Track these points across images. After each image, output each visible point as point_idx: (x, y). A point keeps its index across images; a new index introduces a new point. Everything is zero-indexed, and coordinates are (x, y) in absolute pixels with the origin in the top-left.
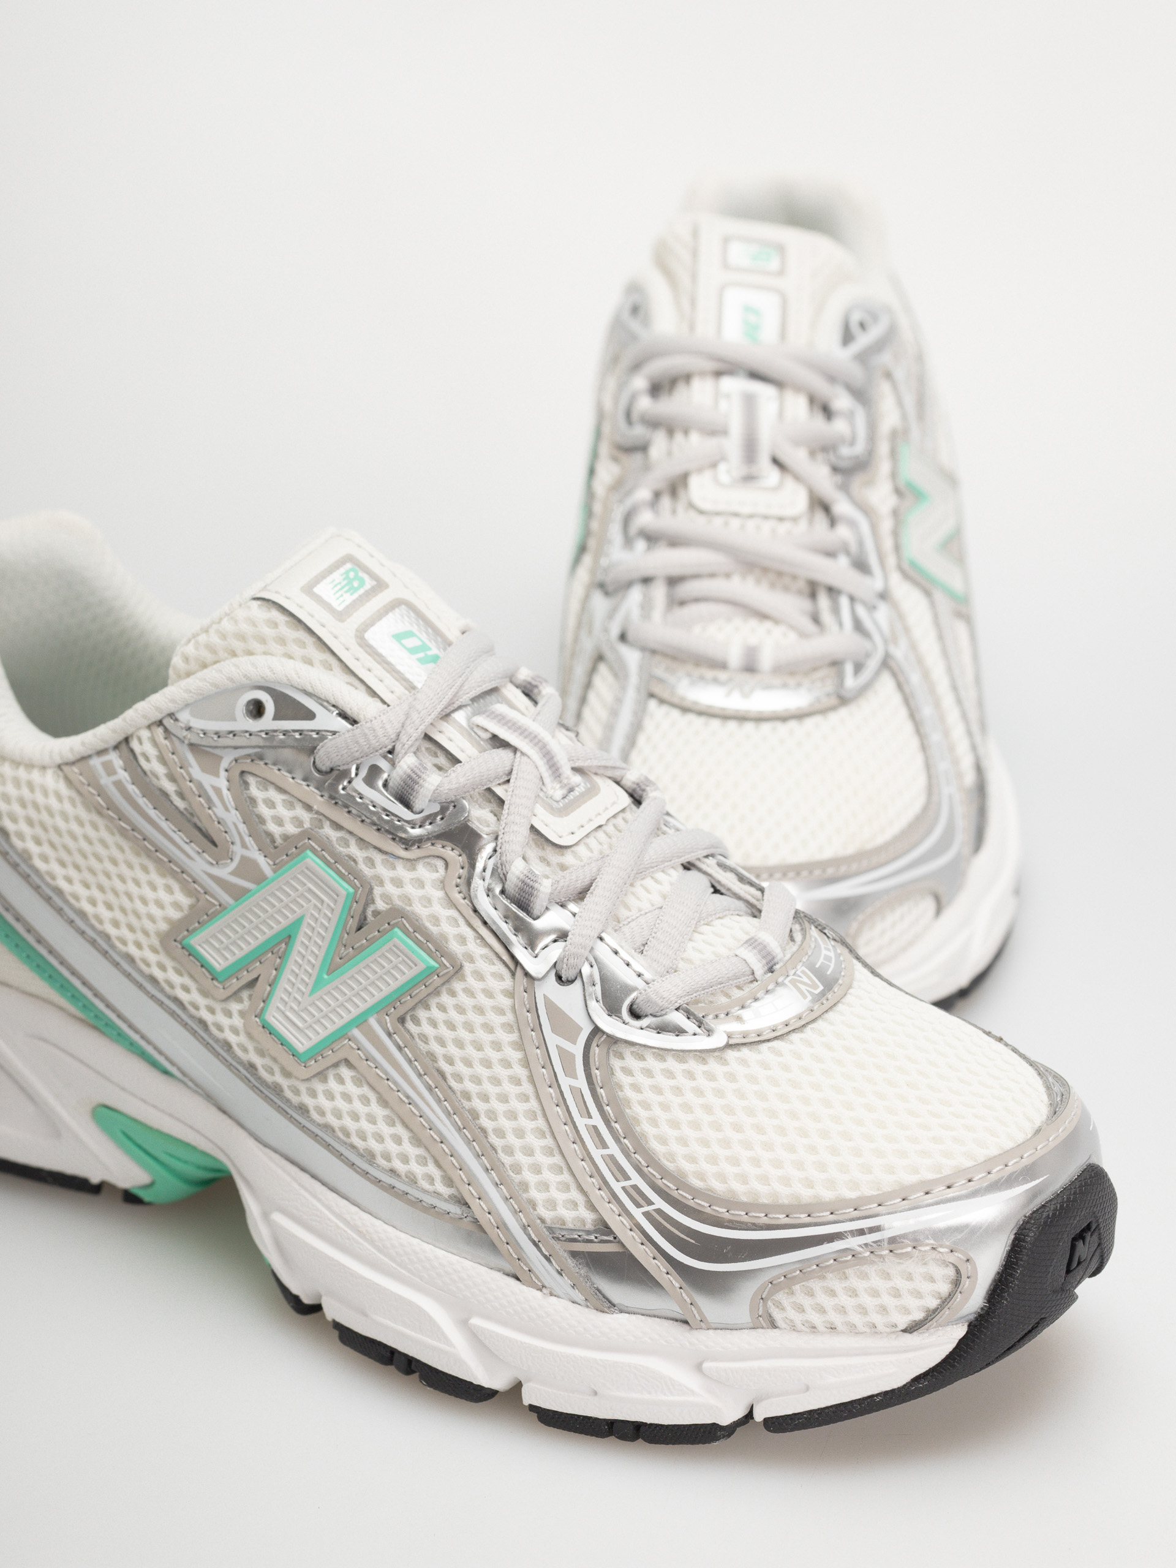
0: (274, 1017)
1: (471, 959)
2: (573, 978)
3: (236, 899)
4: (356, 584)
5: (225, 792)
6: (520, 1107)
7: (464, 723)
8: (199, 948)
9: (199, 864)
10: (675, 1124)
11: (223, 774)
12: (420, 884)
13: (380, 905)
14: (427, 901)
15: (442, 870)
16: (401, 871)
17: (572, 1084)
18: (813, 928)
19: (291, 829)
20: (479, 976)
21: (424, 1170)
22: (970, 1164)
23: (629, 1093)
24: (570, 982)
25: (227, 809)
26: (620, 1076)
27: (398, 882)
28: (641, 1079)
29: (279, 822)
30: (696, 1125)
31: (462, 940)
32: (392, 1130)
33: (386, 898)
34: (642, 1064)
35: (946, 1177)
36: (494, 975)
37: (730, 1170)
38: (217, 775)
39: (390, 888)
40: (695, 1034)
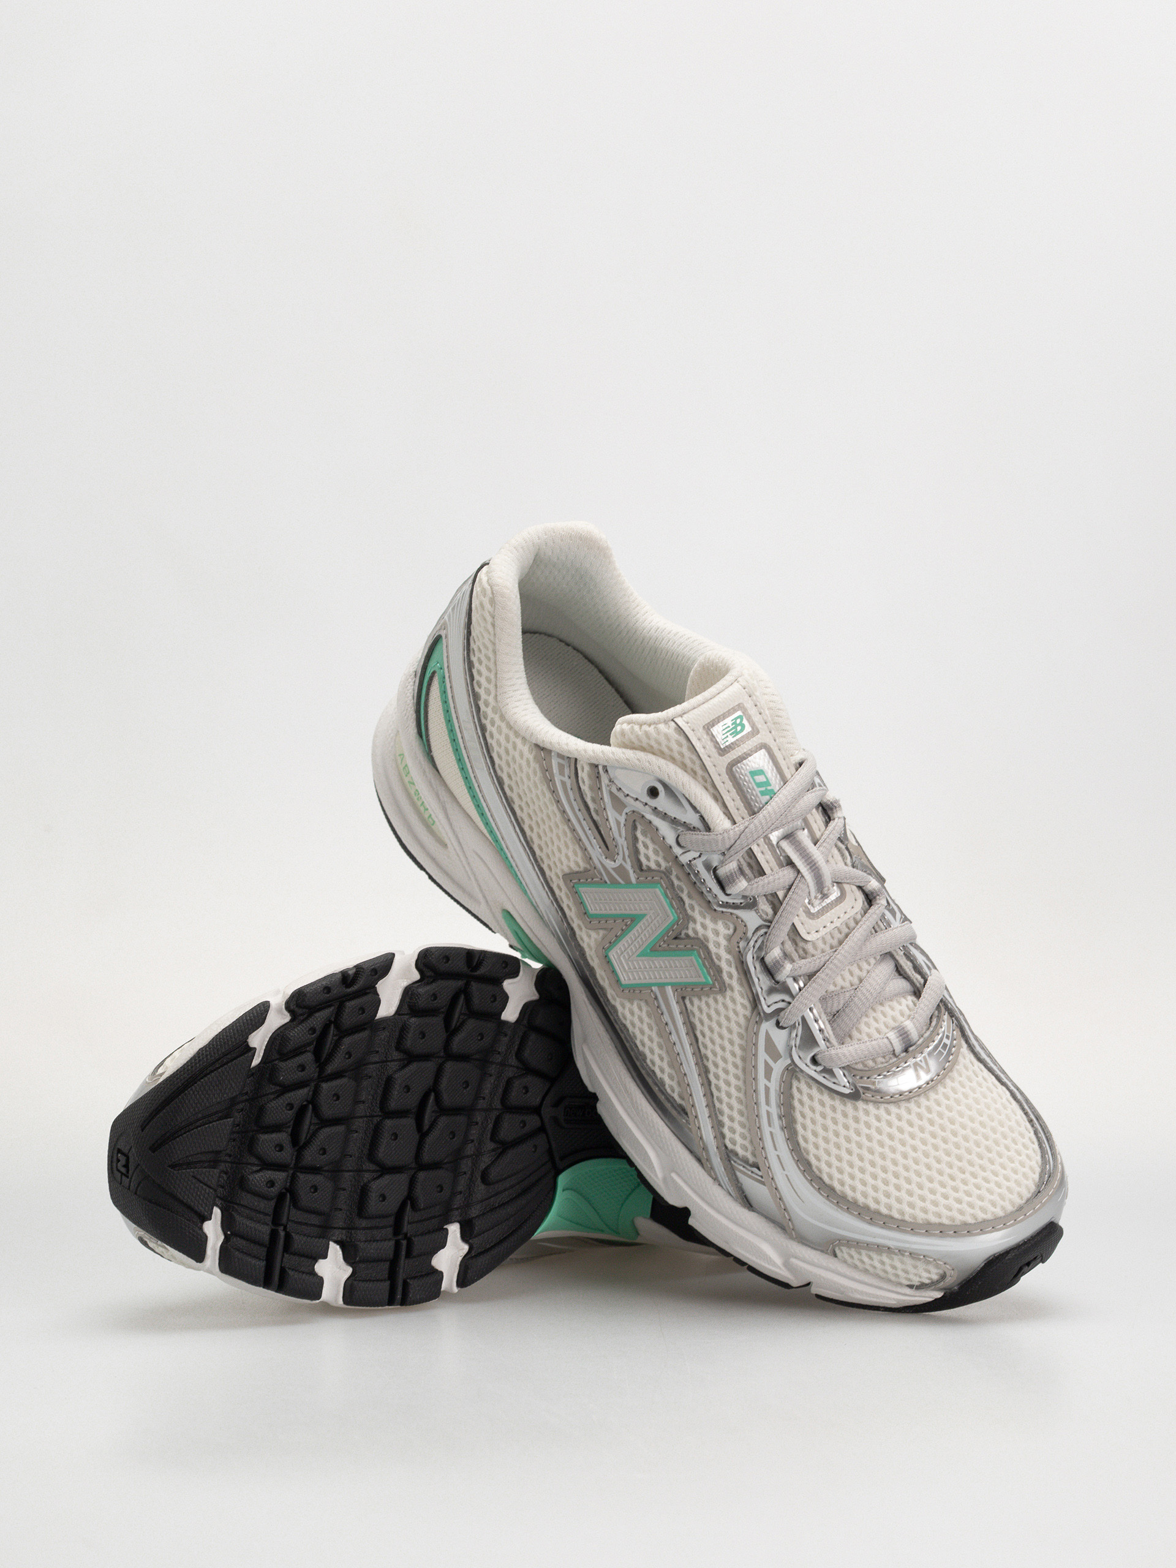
0: (613, 955)
1: (732, 990)
2: (785, 1026)
3: (611, 883)
4: (739, 728)
5: (622, 825)
6: (733, 1081)
7: (774, 841)
8: (583, 894)
9: (596, 852)
10: (815, 1134)
11: (624, 814)
12: (717, 933)
13: (691, 933)
14: (718, 945)
15: (731, 931)
16: (708, 922)
17: (766, 1084)
18: (947, 1013)
19: (653, 866)
20: (733, 1001)
21: (671, 1083)
22: (973, 1221)
23: (796, 1103)
24: (783, 1028)
25: (620, 836)
26: (795, 1091)
27: (704, 926)
28: (805, 1099)
29: (648, 859)
30: (826, 1140)
31: (731, 976)
32: (660, 1052)
33: (696, 932)
34: (809, 1091)
35: (956, 1226)
36: (742, 1004)
37: (836, 1175)
38: (621, 815)
39: (699, 927)
40: (844, 1086)
